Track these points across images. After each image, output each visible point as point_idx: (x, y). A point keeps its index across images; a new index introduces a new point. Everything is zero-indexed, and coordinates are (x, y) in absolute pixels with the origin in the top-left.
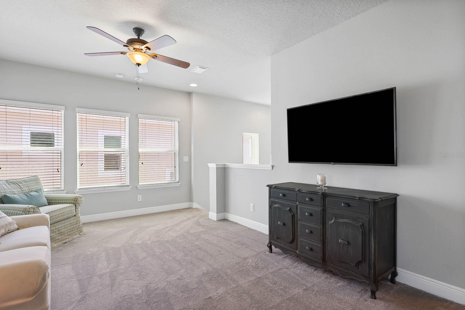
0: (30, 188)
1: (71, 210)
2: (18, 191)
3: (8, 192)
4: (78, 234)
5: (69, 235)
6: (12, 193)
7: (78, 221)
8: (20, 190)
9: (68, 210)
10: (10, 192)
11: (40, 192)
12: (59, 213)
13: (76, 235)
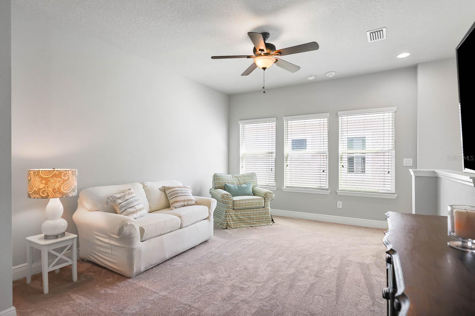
0: (245, 181)
1: (260, 202)
2: (237, 182)
3: (230, 182)
4: (266, 223)
5: (258, 221)
6: (232, 183)
7: (267, 212)
8: (238, 182)
9: (256, 201)
10: (231, 182)
11: (248, 185)
12: (248, 202)
13: (264, 224)
